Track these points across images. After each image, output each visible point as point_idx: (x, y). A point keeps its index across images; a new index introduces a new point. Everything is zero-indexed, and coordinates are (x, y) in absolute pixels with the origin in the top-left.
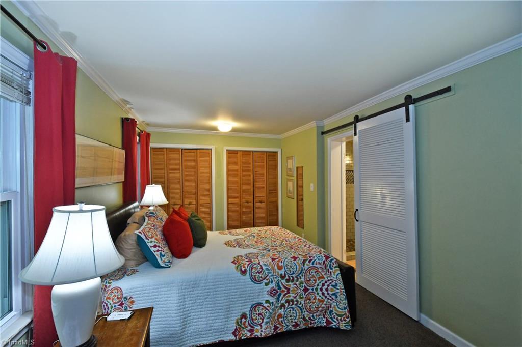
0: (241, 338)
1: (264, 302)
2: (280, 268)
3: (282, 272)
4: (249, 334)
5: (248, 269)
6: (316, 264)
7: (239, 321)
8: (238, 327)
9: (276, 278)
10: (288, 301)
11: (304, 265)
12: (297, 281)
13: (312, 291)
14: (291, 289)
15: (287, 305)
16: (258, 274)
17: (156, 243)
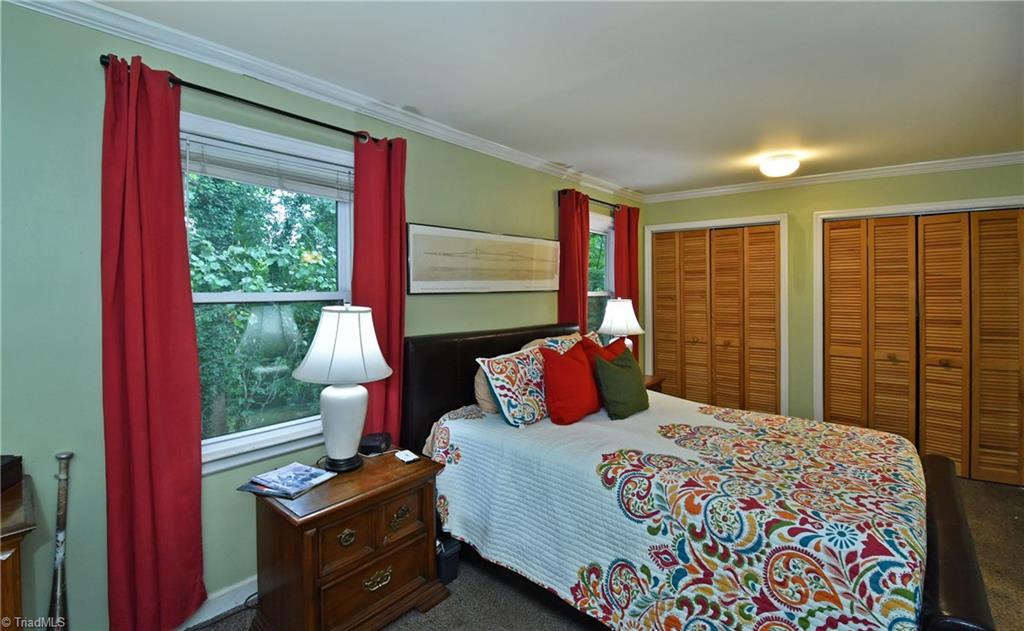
0: (586, 609)
1: (639, 566)
2: (693, 509)
3: (697, 521)
4: (601, 614)
5: (619, 480)
6: (817, 548)
7: (585, 573)
8: (582, 583)
9: (676, 527)
10: (701, 600)
11: (768, 532)
12: (739, 563)
13: (785, 617)
14: (716, 576)
15: (698, 608)
16: (635, 498)
17: (504, 384)
